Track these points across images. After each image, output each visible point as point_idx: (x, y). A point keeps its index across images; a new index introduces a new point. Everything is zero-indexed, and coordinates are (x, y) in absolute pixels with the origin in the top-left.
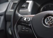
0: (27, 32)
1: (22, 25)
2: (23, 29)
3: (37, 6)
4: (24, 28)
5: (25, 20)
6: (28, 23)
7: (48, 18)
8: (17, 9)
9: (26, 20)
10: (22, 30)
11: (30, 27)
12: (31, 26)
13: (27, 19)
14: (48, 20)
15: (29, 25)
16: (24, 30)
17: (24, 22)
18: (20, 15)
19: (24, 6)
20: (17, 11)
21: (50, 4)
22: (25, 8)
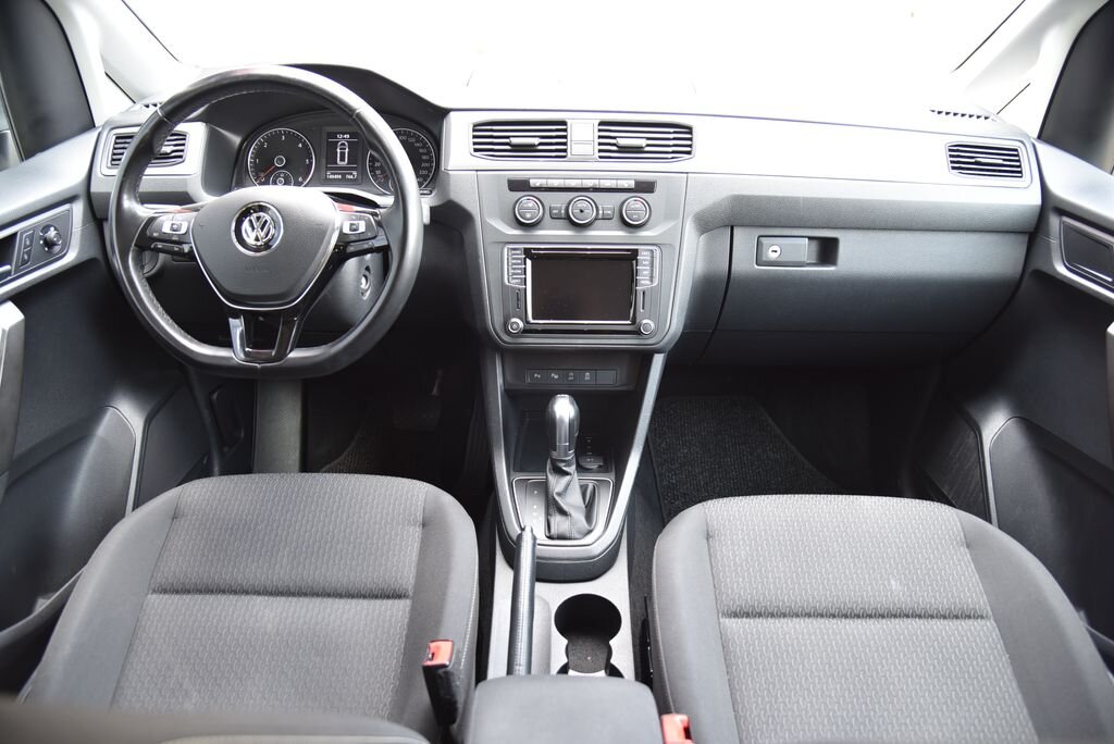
1: (156, 251)
3: (227, 142)
5: (166, 229)
6: (180, 243)
7: (251, 221)
9: (172, 229)
11: (190, 257)
12: (193, 250)
13: (175, 227)
14: (253, 228)
18: (142, 212)
19: (169, 149)
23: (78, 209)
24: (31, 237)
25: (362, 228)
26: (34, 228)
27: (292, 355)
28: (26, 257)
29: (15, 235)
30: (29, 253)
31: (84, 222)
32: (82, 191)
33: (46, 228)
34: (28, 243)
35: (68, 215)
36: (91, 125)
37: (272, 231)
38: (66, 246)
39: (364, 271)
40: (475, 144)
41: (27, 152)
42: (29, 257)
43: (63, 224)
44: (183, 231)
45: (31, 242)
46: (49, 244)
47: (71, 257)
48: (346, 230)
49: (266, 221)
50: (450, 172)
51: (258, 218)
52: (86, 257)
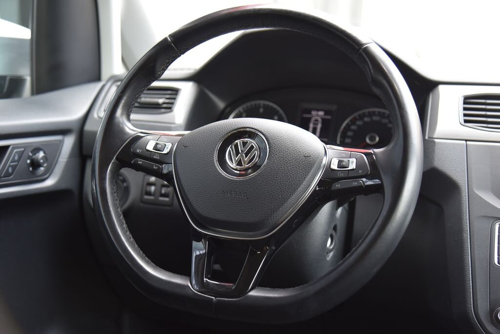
0: (164, 204)
1: (138, 168)
2: (149, 193)
3: (213, 105)
4: (153, 188)
5: (150, 147)
6: (161, 162)
7: (236, 146)
8: (123, 102)
9: (155, 148)
10: (146, 197)
11: (168, 177)
12: (172, 172)
13: (159, 146)
14: (237, 153)
15: (165, 169)
16: (152, 198)
17: (147, 156)
18: (130, 129)
19: (161, 101)
20: (119, 112)
21: (262, 102)
22: (163, 110)
23: (69, 142)
24: (21, 154)
25: (352, 166)
26: (25, 146)
27: (253, 293)
28: (10, 170)
29: (7, 147)
30: (14, 167)
31: (72, 155)
32: (76, 128)
33: (36, 150)
34: (16, 158)
35: (59, 145)
36: (98, 78)
37: (256, 159)
38: (49, 172)
39: (331, 231)
40: (465, 115)
41: (40, 88)
42: (13, 171)
43: (53, 151)
44: (165, 152)
45: (20, 158)
46: (35, 165)
47: (49, 183)
48: (334, 166)
49: (252, 147)
50: (436, 140)
51: (244, 144)
52: (64, 186)
